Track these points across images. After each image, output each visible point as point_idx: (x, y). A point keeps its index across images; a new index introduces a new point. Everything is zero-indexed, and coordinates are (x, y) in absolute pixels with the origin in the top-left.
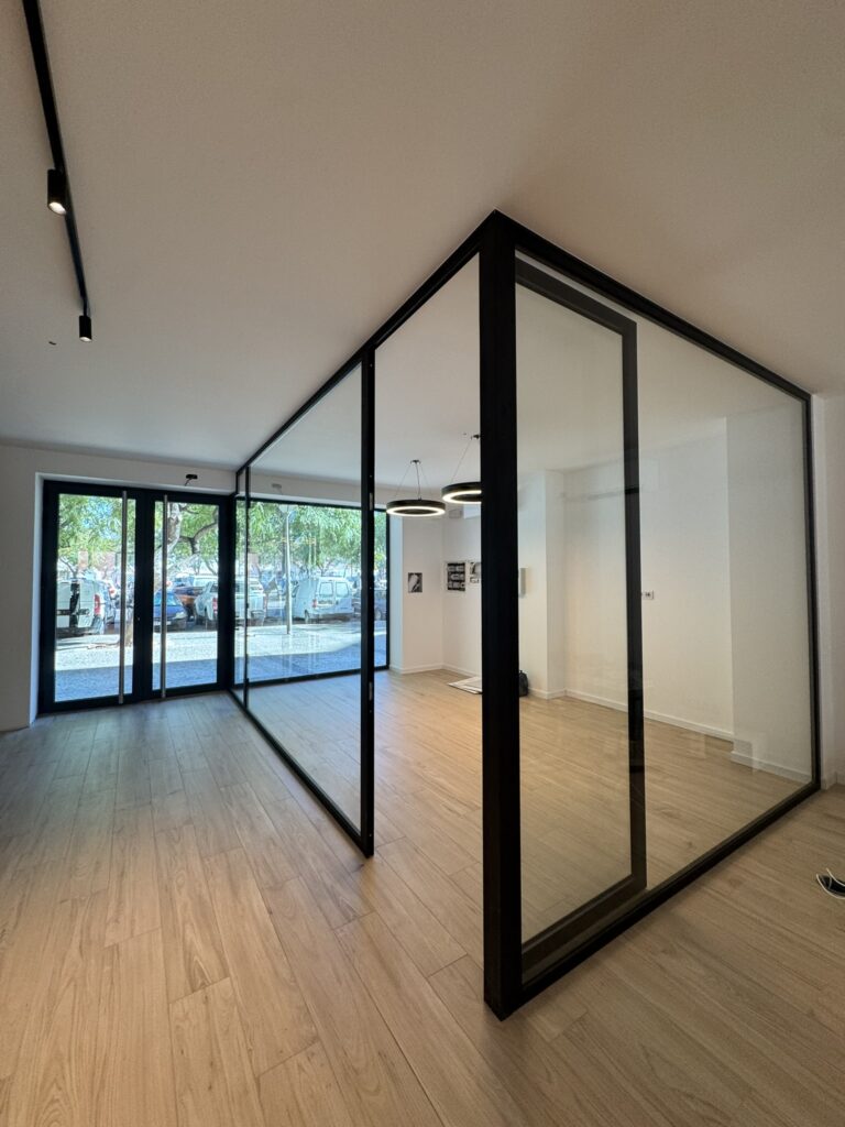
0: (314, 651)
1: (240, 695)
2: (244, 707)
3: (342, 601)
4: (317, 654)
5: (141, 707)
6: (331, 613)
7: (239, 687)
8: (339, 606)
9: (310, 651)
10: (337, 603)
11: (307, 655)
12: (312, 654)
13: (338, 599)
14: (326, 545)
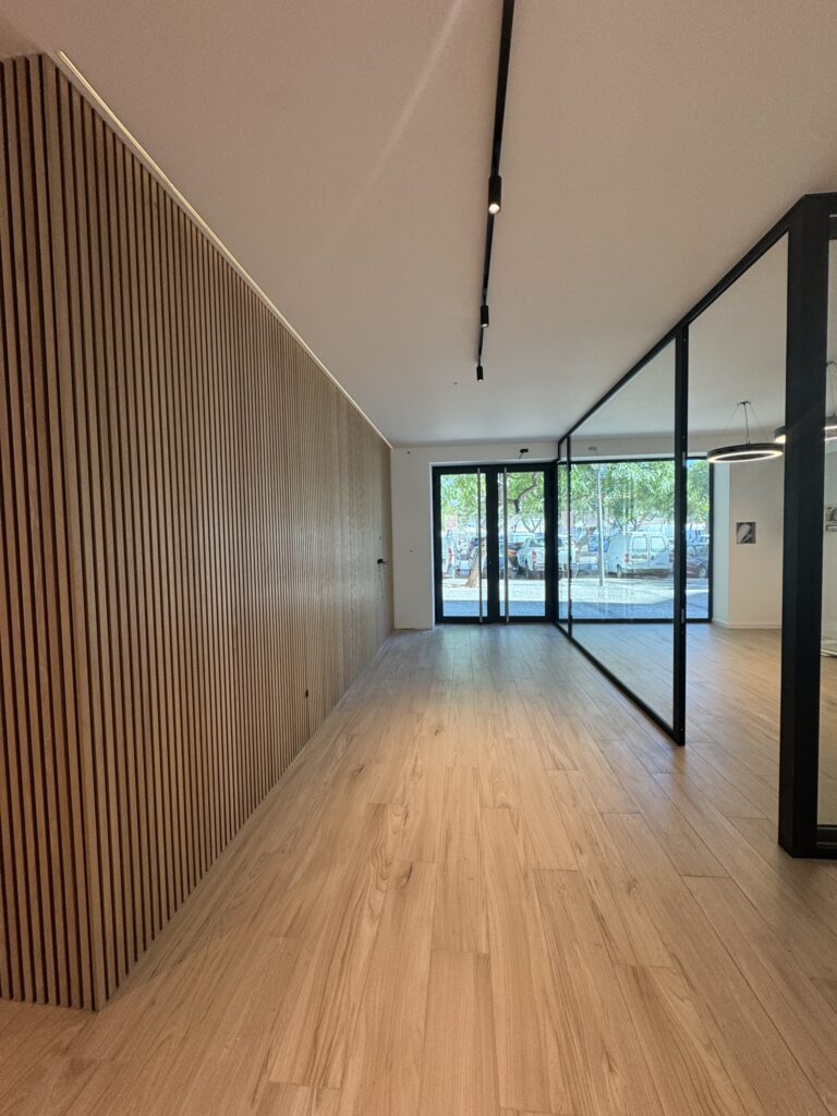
0: (629, 602)
1: (566, 628)
2: (569, 636)
3: (658, 556)
4: (632, 605)
5: (493, 626)
6: (646, 568)
7: (564, 621)
8: (654, 562)
9: (624, 602)
10: (653, 558)
11: (621, 605)
12: (627, 605)
13: (654, 554)
14: (640, 498)
